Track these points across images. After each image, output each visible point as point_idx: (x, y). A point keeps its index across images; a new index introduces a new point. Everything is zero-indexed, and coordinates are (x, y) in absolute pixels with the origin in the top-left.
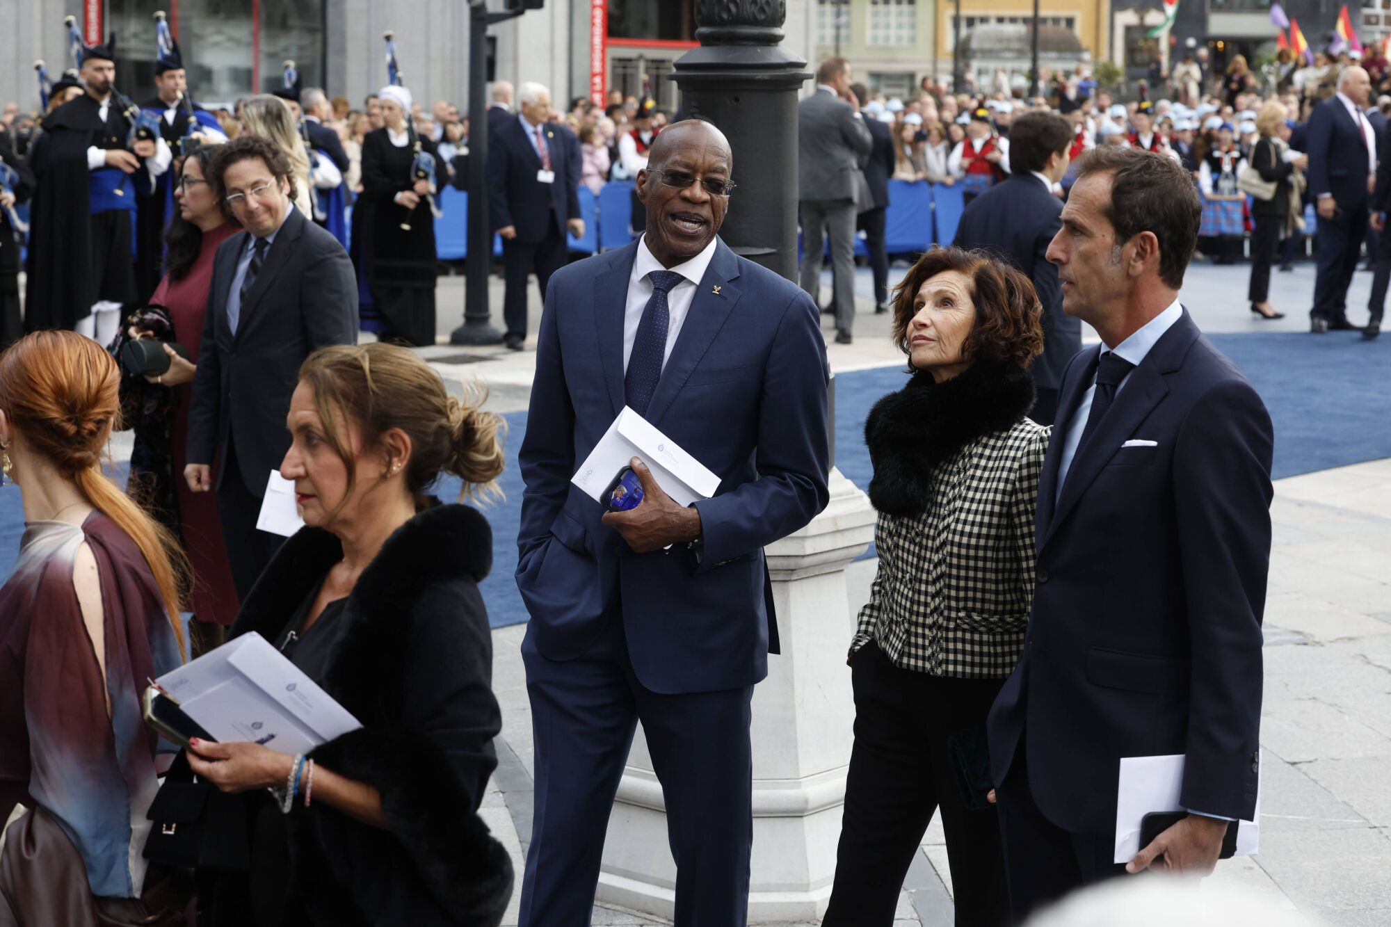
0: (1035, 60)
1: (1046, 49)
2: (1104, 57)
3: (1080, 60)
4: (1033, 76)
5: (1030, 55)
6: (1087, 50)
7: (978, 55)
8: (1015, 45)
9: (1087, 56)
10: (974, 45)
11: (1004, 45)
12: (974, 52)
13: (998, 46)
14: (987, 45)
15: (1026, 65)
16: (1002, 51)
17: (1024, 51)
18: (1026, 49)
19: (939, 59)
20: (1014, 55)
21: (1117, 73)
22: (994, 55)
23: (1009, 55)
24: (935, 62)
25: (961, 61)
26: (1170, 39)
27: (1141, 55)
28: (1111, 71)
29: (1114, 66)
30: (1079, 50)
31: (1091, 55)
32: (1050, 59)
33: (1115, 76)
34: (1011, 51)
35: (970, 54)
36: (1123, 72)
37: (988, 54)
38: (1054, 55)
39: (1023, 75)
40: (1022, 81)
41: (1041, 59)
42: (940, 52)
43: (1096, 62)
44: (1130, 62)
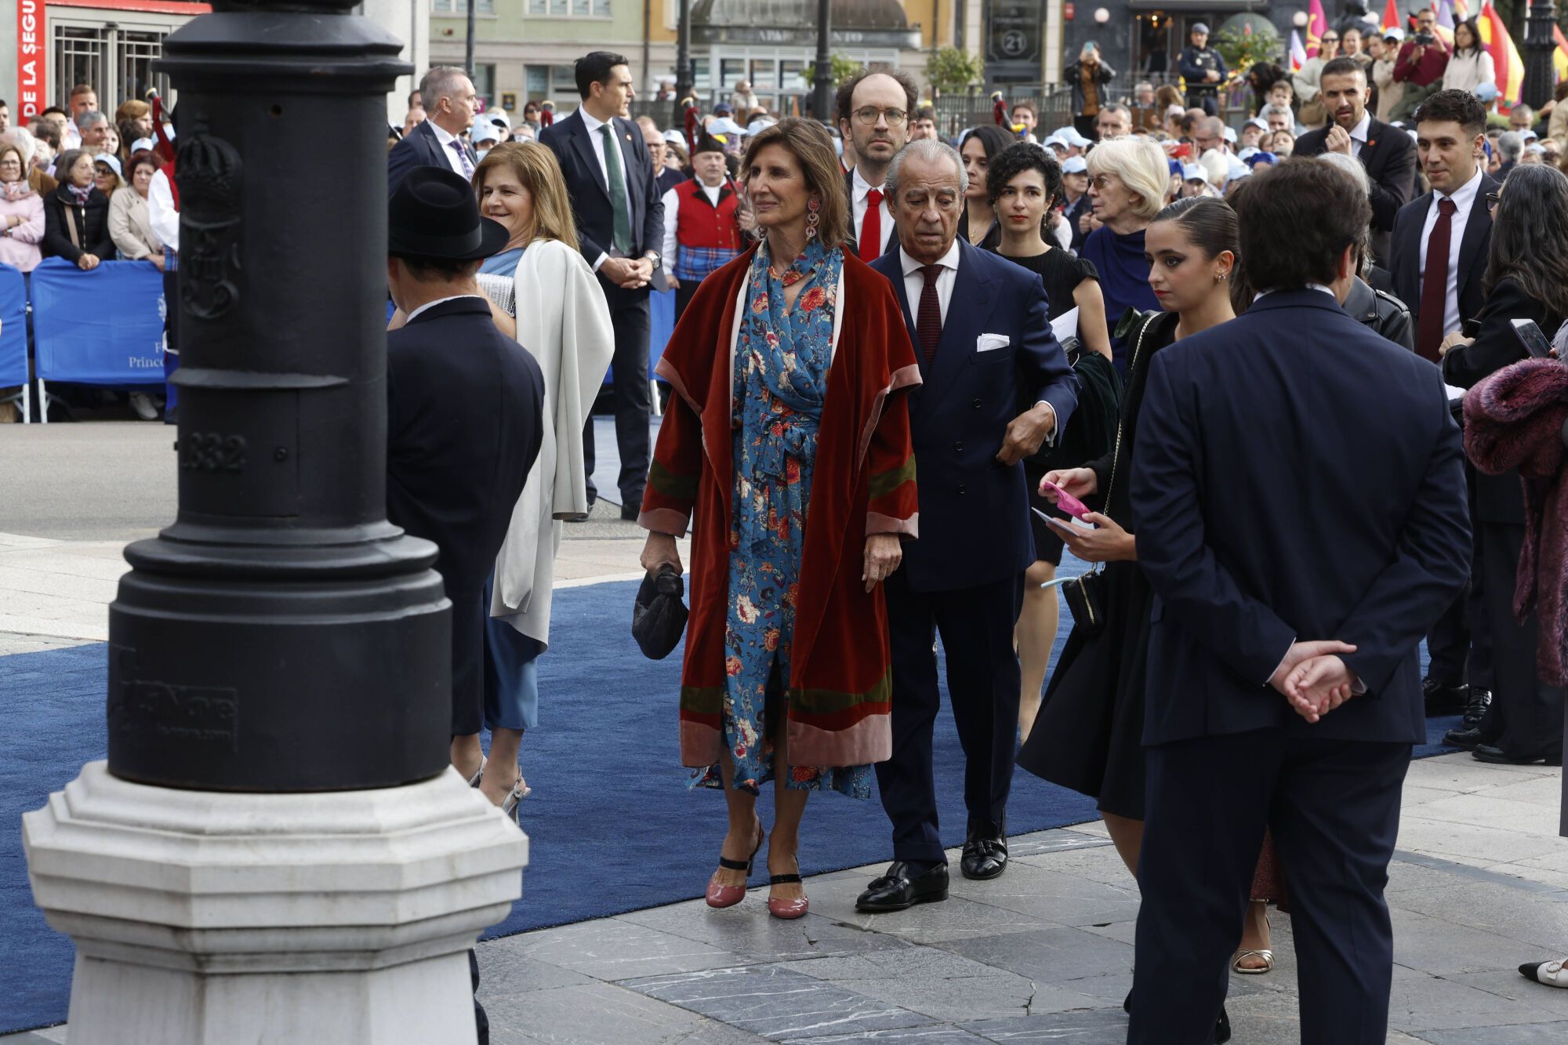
0: (822, 46)
1: (842, 28)
2: (947, 42)
3: (905, 47)
4: (820, 73)
5: (814, 37)
6: (917, 27)
7: (723, 36)
8: (789, 19)
9: (916, 39)
10: (716, 17)
11: (769, 18)
12: (717, 28)
13: (757, 20)
14: (739, 19)
15: (807, 55)
16: (765, 28)
17: (808, 29)
18: (810, 25)
19: (652, 43)
20: (787, 36)
21: (969, 70)
22: (750, 36)
23: (777, 36)
24: (646, 48)
25: (690, 47)
26: (1063, 7)
27: (1012, 39)
28: (960, 65)
29: (964, 57)
30: (904, 29)
31: (923, 40)
32: (851, 44)
33: (965, 74)
34: (781, 29)
35: (707, 33)
36: (978, 67)
37: (738, 34)
38: (859, 37)
39: (801, 73)
40: (799, 84)
41: (836, 45)
42: (654, 31)
43: (934, 52)
44: (993, 52)
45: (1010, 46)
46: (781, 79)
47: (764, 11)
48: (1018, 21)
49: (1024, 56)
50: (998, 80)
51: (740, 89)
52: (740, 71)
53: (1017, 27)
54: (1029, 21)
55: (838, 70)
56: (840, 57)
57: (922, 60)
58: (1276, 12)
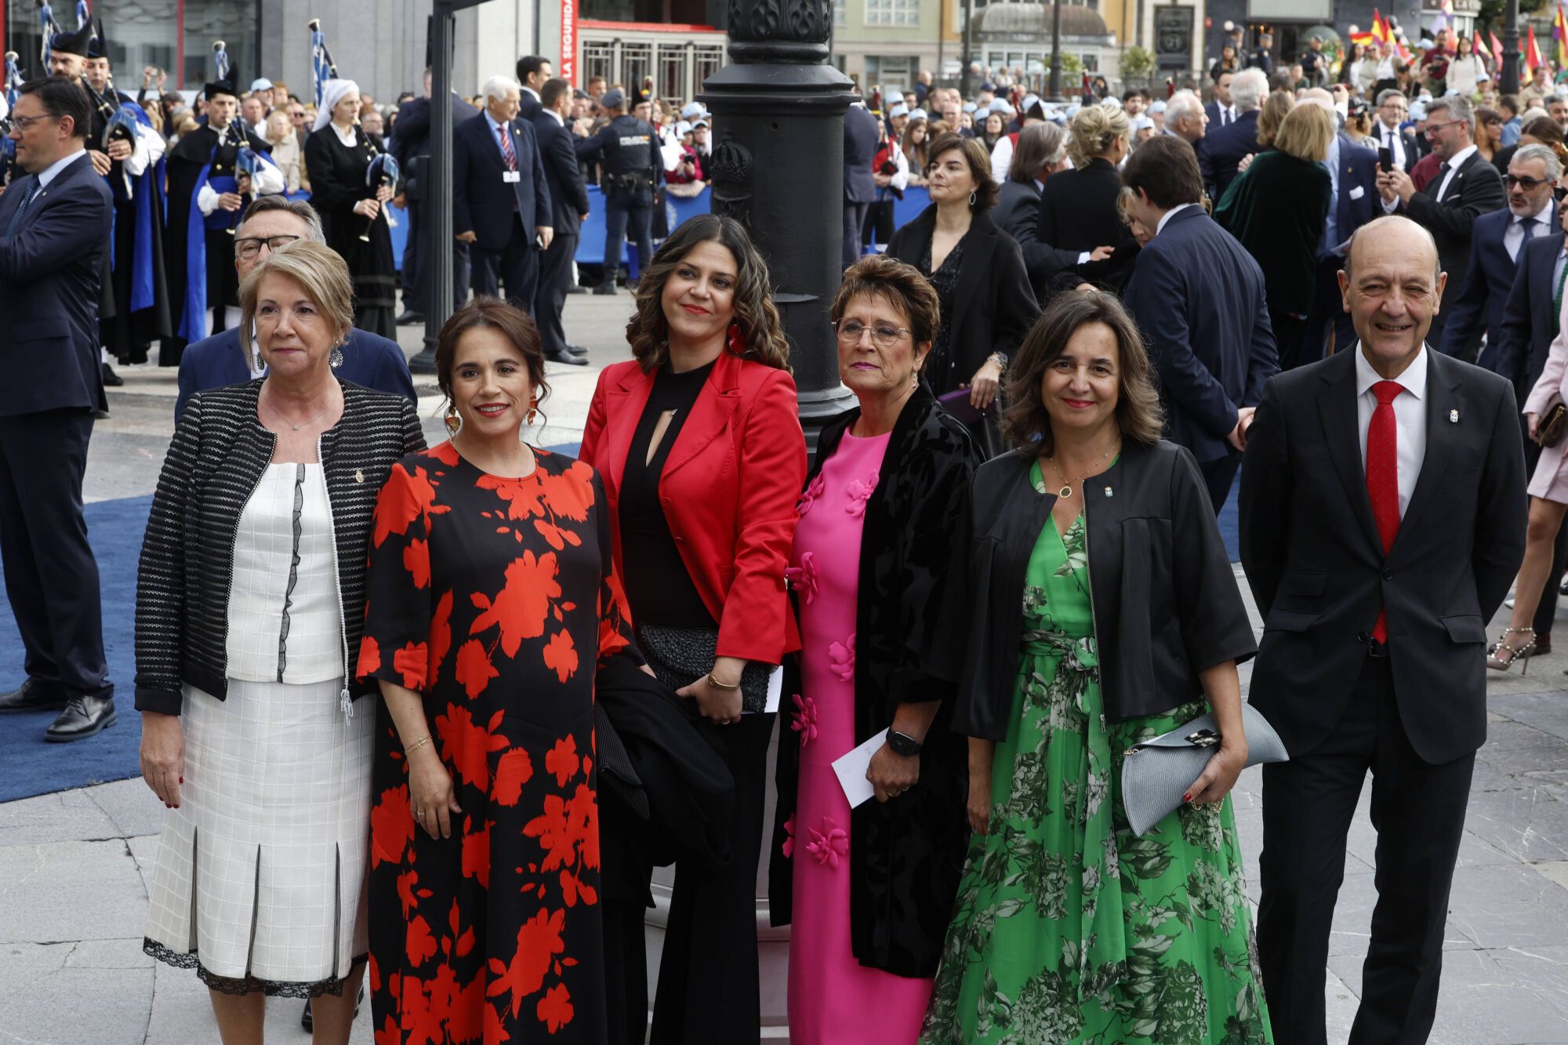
0: (1056, 45)
1: (1066, 33)
2: (1131, 42)
3: (1106, 45)
4: (1054, 62)
5: (1050, 38)
6: (1113, 33)
7: (991, 38)
8: (1032, 27)
9: (1112, 40)
10: (986, 26)
11: (1020, 27)
12: (986, 33)
13: (1012, 28)
14: (1000, 27)
15: (1046, 50)
16: (1017, 33)
17: (1043, 34)
18: (1045, 31)
19: (946, 41)
20: (1031, 38)
21: (1147, 61)
22: (1007, 38)
23: (1025, 38)
24: (941, 44)
25: (971, 44)
26: (1205, 21)
27: (1172, 40)
28: (1142, 58)
29: (1144, 52)
30: (1104, 33)
31: (1117, 40)
32: (1072, 43)
33: (1145, 63)
34: (1027, 33)
35: (980, 36)
36: (1152, 59)
37: (1000, 37)
38: (1076, 38)
39: (1041, 61)
40: (1039, 68)
41: (1063, 43)
42: (946, 33)
43: (1123, 48)
44: (1161, 47)
45: (1171, 45)
46: (1027, 65)
47: (1016, 22)
48: (1176, 29)
49: (1180, 50)
50: (1164, 67)
51: (1002, 72)
52: (1001, 59)
53: (1174, 32)
54: (1183, 28)
55: (1065, 60)
56: (1066, 52)
57: (1117, 53)
58: (1339, 25)
